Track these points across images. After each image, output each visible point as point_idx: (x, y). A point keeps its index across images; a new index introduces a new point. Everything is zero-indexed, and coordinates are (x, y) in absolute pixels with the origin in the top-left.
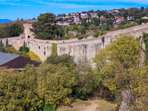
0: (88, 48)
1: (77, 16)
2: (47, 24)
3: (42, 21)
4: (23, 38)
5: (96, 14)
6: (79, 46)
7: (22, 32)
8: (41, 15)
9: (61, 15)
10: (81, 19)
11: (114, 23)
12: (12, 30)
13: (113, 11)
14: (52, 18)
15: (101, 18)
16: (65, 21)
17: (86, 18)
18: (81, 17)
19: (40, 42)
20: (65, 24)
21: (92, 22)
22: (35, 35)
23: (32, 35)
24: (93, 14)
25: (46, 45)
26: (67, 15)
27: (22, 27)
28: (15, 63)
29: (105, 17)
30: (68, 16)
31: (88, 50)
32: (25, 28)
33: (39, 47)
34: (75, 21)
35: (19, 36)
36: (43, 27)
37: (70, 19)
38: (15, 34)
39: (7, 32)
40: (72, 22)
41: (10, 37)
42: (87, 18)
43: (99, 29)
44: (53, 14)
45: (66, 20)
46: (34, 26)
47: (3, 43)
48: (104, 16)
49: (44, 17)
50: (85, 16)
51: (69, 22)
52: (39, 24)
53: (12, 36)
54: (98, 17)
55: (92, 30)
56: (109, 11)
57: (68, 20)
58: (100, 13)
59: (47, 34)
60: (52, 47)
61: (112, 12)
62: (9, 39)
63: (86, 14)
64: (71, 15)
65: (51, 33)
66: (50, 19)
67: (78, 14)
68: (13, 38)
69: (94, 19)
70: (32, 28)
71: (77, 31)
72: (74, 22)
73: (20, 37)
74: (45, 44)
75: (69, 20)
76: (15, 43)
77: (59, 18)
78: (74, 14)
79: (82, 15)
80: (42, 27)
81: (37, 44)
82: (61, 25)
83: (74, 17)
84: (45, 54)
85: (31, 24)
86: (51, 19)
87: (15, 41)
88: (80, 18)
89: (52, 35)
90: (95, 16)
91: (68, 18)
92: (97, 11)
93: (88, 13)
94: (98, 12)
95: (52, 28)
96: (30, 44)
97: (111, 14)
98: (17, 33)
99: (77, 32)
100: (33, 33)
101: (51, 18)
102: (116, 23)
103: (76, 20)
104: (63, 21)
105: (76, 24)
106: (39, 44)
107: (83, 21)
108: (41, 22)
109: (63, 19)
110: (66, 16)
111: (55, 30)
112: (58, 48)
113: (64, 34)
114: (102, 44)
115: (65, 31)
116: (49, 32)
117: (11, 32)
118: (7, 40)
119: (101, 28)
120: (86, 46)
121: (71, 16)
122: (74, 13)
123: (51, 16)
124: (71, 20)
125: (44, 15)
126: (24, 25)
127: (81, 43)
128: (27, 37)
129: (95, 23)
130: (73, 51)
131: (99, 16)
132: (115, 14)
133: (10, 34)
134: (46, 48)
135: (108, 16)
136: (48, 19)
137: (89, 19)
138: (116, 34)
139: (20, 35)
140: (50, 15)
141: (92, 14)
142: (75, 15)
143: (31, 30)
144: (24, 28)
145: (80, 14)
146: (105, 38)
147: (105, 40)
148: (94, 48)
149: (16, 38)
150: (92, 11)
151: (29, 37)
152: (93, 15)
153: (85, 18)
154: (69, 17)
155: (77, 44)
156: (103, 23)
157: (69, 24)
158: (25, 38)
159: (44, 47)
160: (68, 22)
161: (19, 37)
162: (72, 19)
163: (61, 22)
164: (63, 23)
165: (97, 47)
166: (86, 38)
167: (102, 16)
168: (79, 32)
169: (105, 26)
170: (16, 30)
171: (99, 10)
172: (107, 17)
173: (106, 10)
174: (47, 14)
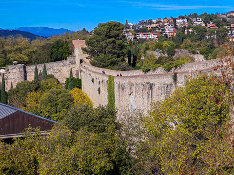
0: (155, 89)
1: (171, 23)
2: (110, 40)
3: (102, 36)
4: (73, 63)
5: (201, 20)
6: (142, 84)
7: (71, 54)
8: (100, 25)
9: (145, 23)
10: (177, 28)
11: (230, 33)
12: (54, 50)
13: (228, 15)
14: (119, 30)
15: (209, 25)
16: (150, 31)
17: (185, 27)
18: (177, 24)
19: (93, 72)
20: (152, 36)
21: (193, 33)
22: (91, 58)
23: (87, 58)
24: (196, 20)
25: (101, 78)
26: (155, 21)
27: (70, 45)
28: (6, 125)
29: (216, 25)
30: (156, 23)
31: (154, 94)
32: (75, 46)
33: (93, 81)
34: (167, 31)
35: (66, 59)
36: (104, 45)
37: (159, 29)
38: (59, 56)
39: (45, 53)
40: (162, 33)
41: (52, 61)
42: (187, 26)
43: (198, 47)
44: (120, 24)
45: (153, 30)
46: (88, 43)
47: (39, 72)
48: (214, 22)
49: (105, 29)
50: (183, 23)
51: (157, 33)
52: (97, 41)
53: (55, 61)
54: (203, 25)
55: (186, 48)
56: (223, 14)
57: (155, 30)
58: (208, 18)
59: (110, 57)
60: (108, 82)
61: (226, 15)
62: (49, 65)
63: (186, 20)
64: (161, 22)
65: (116, 55)
66: (115, 31)
67: (172, 20)
68: (55, 63)
69: (197, 28)
70: (85, 46)
71: (161, 51)
72: (165, 32)
73: (67, 62)
74: (100, 76)
75: (157, 31)
76: (60, 71)
77: (141, 27)
78: (166, 21)
79: (178, 21)
80: (102, 46)
81: (90, 74)
82: (144, 38)
83: (165, 24)
84: (99, 93)
85: (85, 41)
86: (117, 32)
87: (59, 68)
88: (175, 27)
89: (119, 59)
90: (199, 22)
91: (156, 27)
92: (203, 15)
93: (188, 19)
94: (204, 17)
95: (118, 47)
96: (82, 74)
97: (224, 20)
98: (62, 55)
99: (160, 53)
100: (87, 55)
101: (117, 30)
102: (232, 34)
103: (169, 30)
104: (149, 32)
105: (168, 36)
106: (93, 75)
107: (178, 32)
108: (99, 38)
109: (148, 29)
110: (154, 23)
111: (124, 51)
112: (115, 84)
113: (141, 56)
114: (174, 86)
115: (142, 50)
116: (114, 53)
117: (52, 54)
118: (45, 67)
119: (200, 46)
120: (151, 87)
121: (161, 24)
122: (166, 18)
123: (115, 28)
124: (160, 31)
125: (104, 25)
126: (74, 42)
127: (145, 80)
128: (78, 61)
129: (198, 34)
130: (134, 93)
131: (206, 23)
132: (231, 20)
133: (51, 56)
134: (101, 83)
135: (220, 23)
136: (112, 31)
137: (189, 28)
138: (196, 67)
139: (68, 58)
140: (115, 25)
141: (194, 20)
142: (168, 22)
143: (84, 50)
144: (73, 47)
145: (175, 20)
146: (178, 75)
147: (178, 79)
148: (163, 92)
149: (61, 63)
150: (195, 16)
151: (81, 61)
152: (196, 22)
153: (183, 26)
154: (157, 25)
155: (140, 81)
156: (211, 35)
157: (156, 36)
158: (75, 63)
159: (98, 80)
160: (155, 33)
161: (65, 62)
162: (162, 28)
163: (145, 33)
164: (147, 35)
165: (167, 89)
166: (154, 70)
167: (211, 23)
168: (163, 53)
169: (214, 39)
170: (60, 50)
171: (206, 13)
172: (218, 24)
173: (217, 13)
174: (109, 24)
